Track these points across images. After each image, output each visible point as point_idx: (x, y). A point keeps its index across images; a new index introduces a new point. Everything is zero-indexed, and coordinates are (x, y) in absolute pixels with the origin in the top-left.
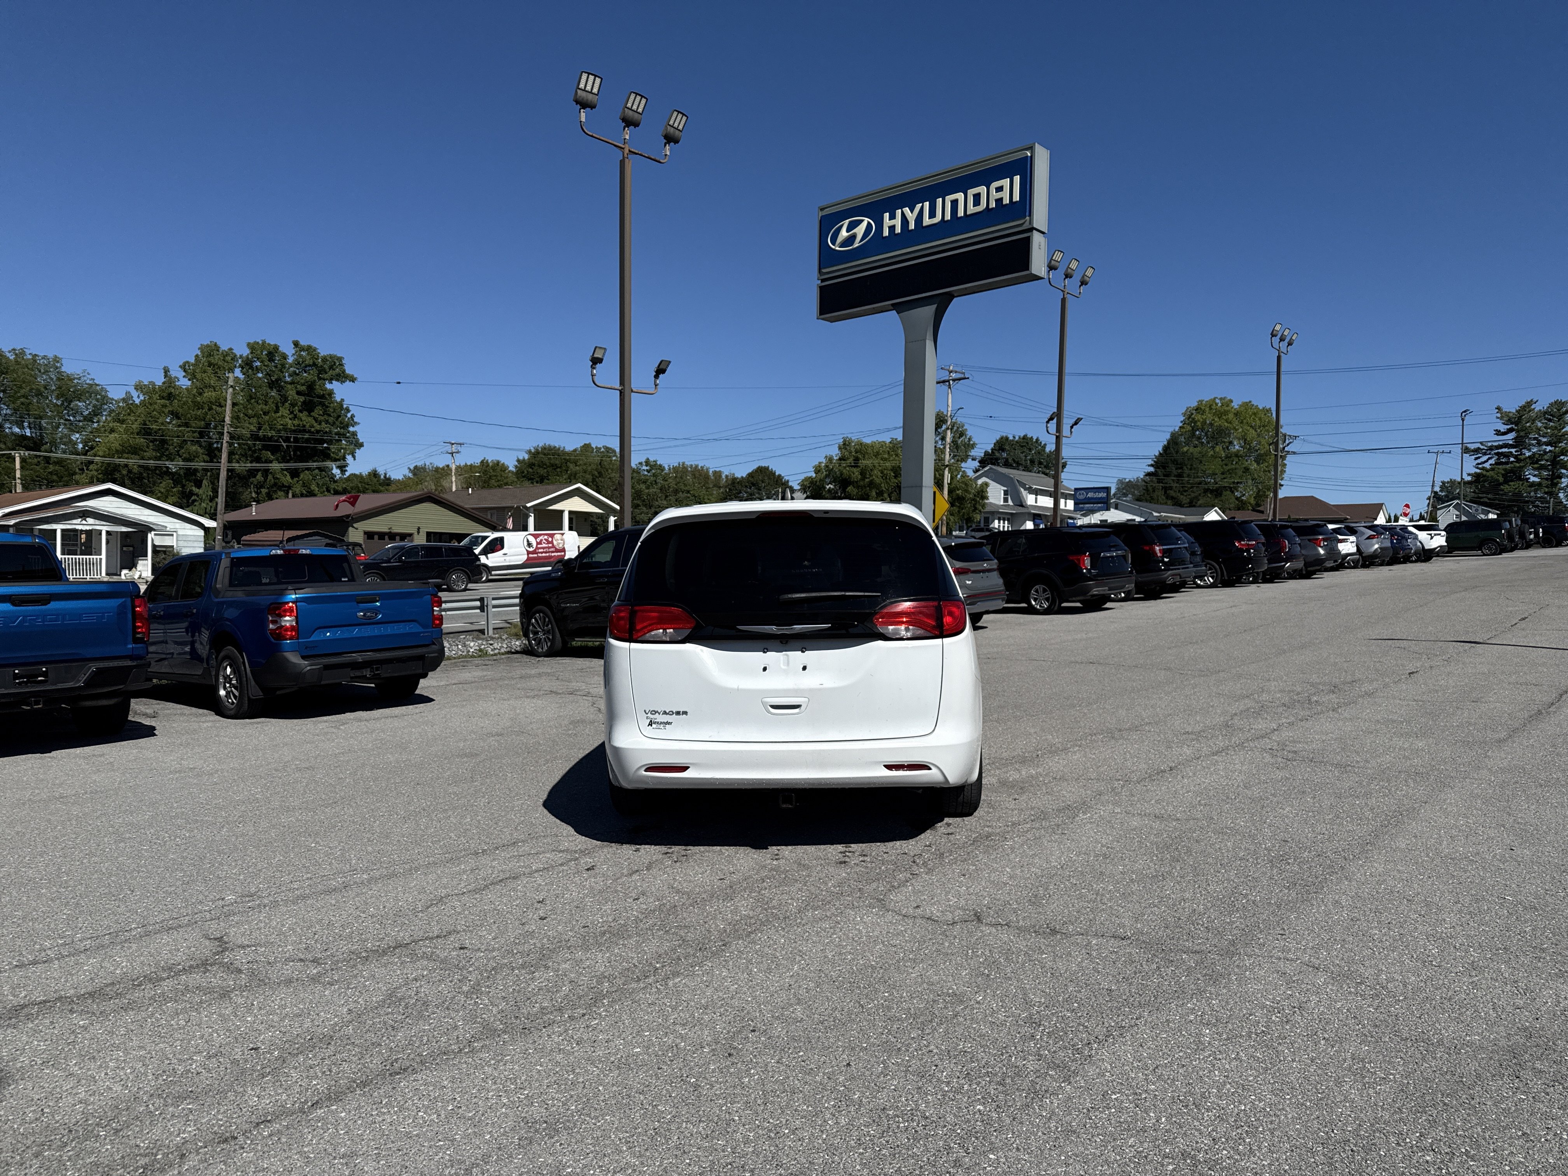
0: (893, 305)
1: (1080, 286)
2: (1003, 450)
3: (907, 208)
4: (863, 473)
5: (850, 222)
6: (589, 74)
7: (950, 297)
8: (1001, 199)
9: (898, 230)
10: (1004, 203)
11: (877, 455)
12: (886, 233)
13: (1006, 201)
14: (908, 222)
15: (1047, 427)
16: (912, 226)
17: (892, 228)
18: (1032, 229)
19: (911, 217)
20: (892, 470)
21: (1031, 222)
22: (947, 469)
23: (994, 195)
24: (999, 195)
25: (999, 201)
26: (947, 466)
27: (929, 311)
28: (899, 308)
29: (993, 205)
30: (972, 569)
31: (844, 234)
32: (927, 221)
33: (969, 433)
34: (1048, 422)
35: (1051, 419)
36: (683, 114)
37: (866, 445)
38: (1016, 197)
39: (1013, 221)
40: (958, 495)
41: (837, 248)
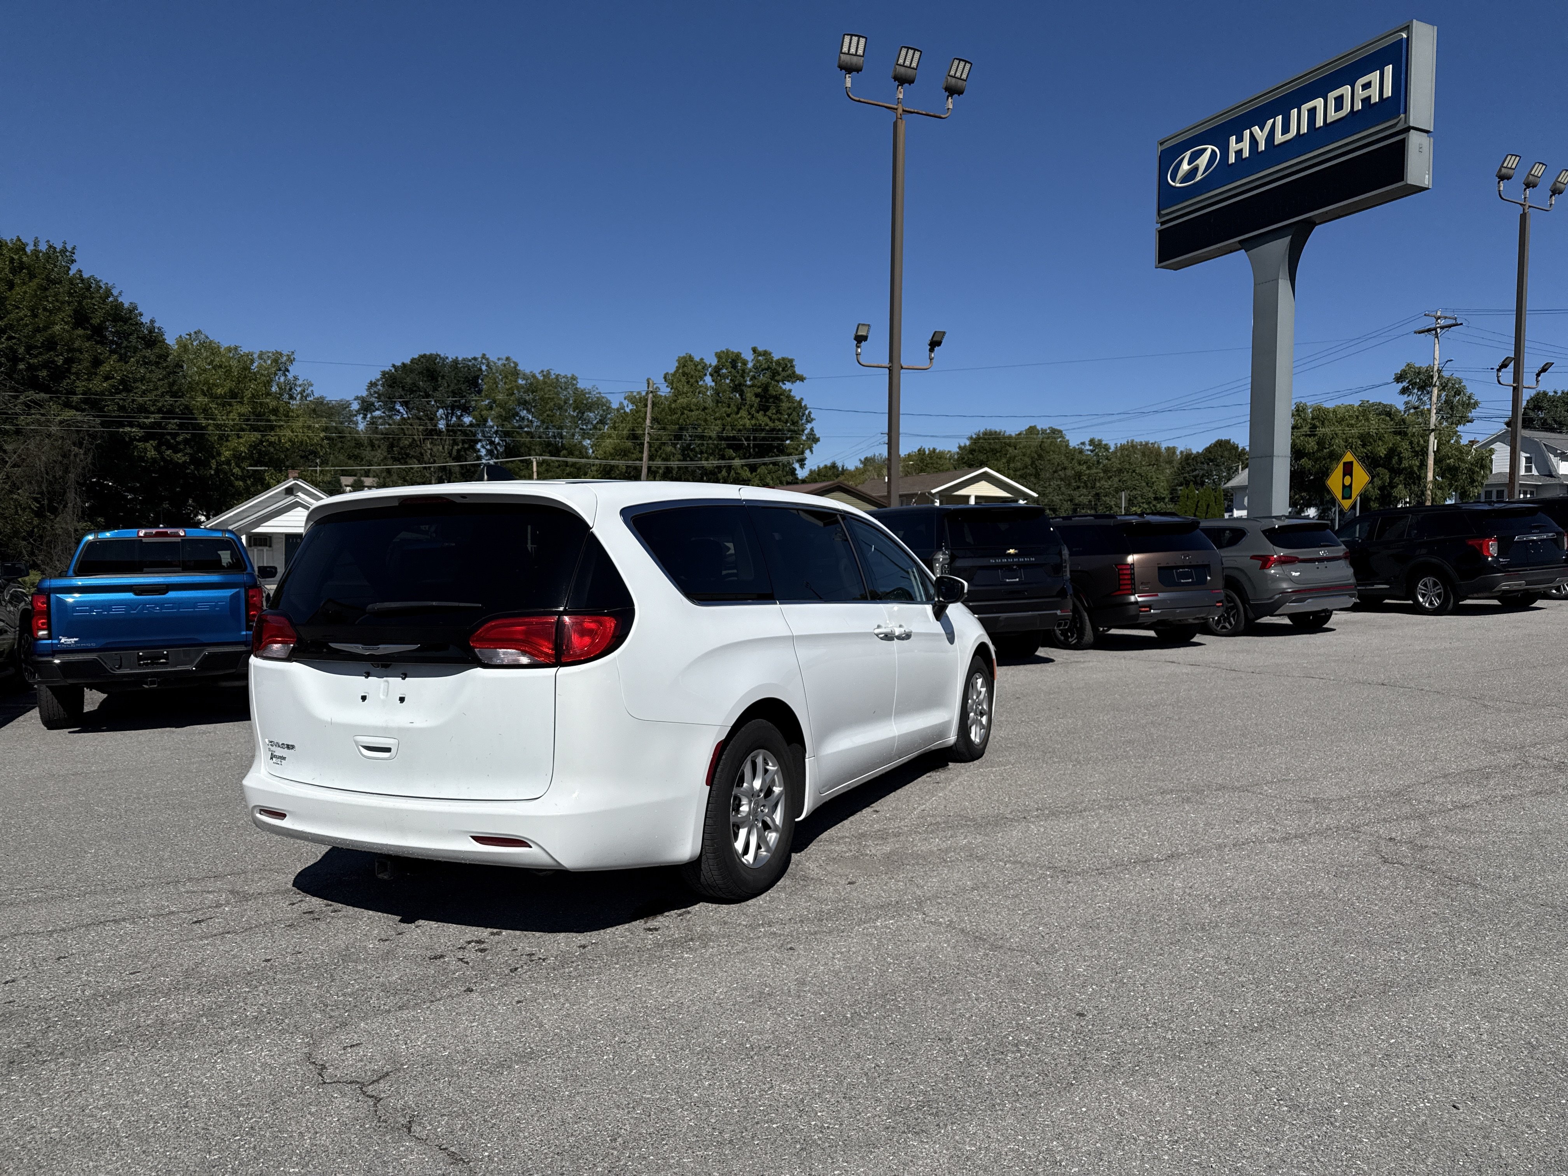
0: (1240, 242)
1: (1551, 196)
2: (1540, 408)
3: (1257, 127)
4: (1321, 443)
5: (1192, 153)
6: (852, 35)
7: (1310, 225)
8: (1369, 98)
9: (1246, 154)
10: (1372, 102)
11: (1341, 421)
12: (1232, 159)
13: (1375, 99)
14: (1257, 143)
15: (1498, 377)
16: (1262, 147)
17: (1239, 153)
18: (1408, 129)
19: (1261, 135)
20: (1359, 438)
21: (1406, 120)
22: (1433, 434)
23: (1360, 94)
24: (1366, 93)
25: (1366, 100)
26: (1433, 430)
27: (1281, 245)
28: (1247, 245)
29: (1359, 106)
30: (1301, 557)
31: (1185, 167)
32: (1279, 138)
33: (1469, 391)
34: (1499, 370)
35: (1504, 365)
36: (966, 62)
37: (1327, 411)
38: (1388, 92)
39: (1384, 122)
40: (1448, 465)
41: (1178, 185)
